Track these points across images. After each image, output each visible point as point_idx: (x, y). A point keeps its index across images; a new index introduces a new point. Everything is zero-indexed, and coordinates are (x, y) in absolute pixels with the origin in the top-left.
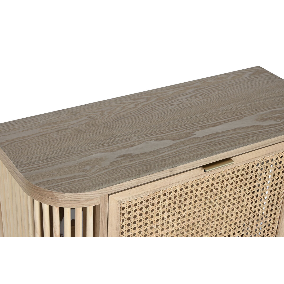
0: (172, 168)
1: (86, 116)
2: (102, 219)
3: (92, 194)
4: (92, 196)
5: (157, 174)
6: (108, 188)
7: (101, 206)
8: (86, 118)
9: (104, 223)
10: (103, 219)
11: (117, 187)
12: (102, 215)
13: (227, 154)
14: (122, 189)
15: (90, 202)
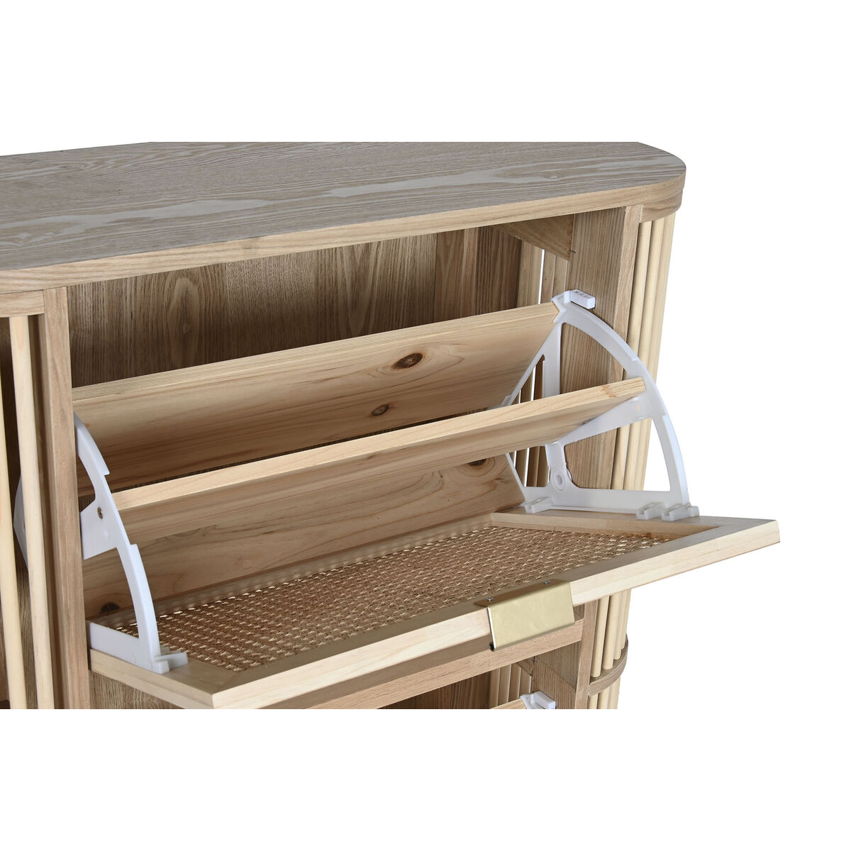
0: (250, 239)
1: (57, 165)
2: (53, 360)
3: (18, 278)
4: (18, 285)
5: (206, 249)
6: (64, 266)
7: (48, 320)
8: (56, 168)
9: (60, 376)
10: (57, 361)
11: (91, 269)
12: (52, 350)
13: (407, 224)
14: (106, 277)
15: (13, 302)
